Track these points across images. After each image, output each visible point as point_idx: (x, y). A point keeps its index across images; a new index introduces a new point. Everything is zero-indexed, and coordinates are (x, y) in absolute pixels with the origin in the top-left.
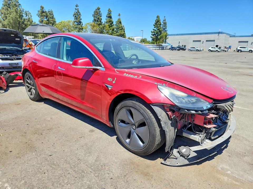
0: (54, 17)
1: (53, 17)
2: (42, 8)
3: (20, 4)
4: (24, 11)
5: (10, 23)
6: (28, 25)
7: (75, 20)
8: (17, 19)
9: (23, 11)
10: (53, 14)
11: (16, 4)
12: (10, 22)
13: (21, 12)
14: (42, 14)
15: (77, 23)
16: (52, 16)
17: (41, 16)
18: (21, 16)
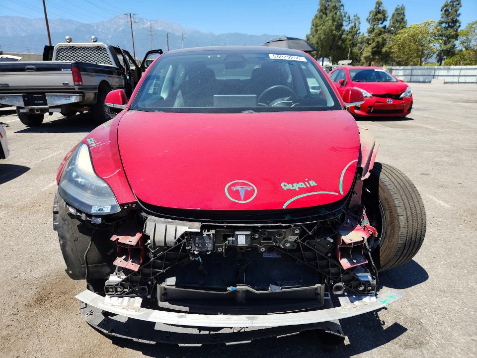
0: (405, 19)
1: (403, 19)
2: (379, 4)
3: (342, 5)
4: (347, 16)
5: (321, 41)
6: (348, 40)
7: (443, 20)
8: (332, 32)
9: (345, 16)
10: (404, 13)
11: (335, 6)
12: (319, 38)
13: (341, 18)
14: (376, 17)
15: (447, 26)
16: (402, 16)
17: (373, 21)
18: (339, 26)
